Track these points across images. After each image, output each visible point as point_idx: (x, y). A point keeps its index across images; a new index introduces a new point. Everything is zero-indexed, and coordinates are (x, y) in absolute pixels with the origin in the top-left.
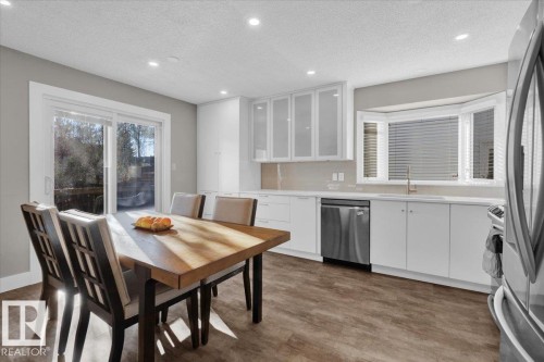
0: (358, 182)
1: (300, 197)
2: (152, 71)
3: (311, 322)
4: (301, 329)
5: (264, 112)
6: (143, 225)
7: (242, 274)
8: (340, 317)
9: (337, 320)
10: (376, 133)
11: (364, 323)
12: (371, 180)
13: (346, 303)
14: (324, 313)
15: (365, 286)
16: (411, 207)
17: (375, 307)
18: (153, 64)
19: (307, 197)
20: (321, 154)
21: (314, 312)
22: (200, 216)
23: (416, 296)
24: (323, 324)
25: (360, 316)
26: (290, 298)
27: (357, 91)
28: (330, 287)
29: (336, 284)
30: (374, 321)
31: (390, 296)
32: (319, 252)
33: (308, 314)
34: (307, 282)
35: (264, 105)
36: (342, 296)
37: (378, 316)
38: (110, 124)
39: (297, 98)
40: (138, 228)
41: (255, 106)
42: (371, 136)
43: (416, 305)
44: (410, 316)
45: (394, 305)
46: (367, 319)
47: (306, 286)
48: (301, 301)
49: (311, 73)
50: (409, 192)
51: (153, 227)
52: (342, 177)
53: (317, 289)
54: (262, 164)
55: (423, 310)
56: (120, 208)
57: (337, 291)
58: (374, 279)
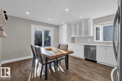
0: (94, 41)
1: (79, 45)
2: (50, 20)
3: (79, 71)
4: (76, 72)
5: (72, 26)
6: (47, 49)
7: (65, 59)
8: (86, 71)
9: (85, 72)
10: (99, 29)
11: (91, 73)
12: (98, 41)
13: (88, 68)
14: (82, 69)
15: (94, 66)
16: (107, 48)
17: (95, 70)
18: (50, 19)
19: (81, 45)
20: (84, 35)
21: (80, 69)
22: (59, 48)
23: (107, 69)
24: (82, 72)
25: (91, 72)
26: (75, 66)
27: (94, 20)
28: (85, 65)
29: (87, 64)
30: (94, 73)
31: (100, 69)
32: (84, 57)
33: (79, 69)
34: (80, 63)
35: (72, 25)
36: (88, 67)
37: (95, 72)
38: (43, 31)
39: (79, 23)
40: (46, 49)
41: (70, 25)
42: (98, 30)
43: (107, 71)
44: (104, 73)
45: (100, 71)
46: (92, 72)
47: (79, 64)
48: (77, 67)
49: (81, 17)
50: (108, 44)
51: (48, 49)
52: (90, 40)
53: (82, 65)
54: (72, 37)
55: (108, 73)
56: (45, 46)
57: (87, 66)
58: (97, 65)
